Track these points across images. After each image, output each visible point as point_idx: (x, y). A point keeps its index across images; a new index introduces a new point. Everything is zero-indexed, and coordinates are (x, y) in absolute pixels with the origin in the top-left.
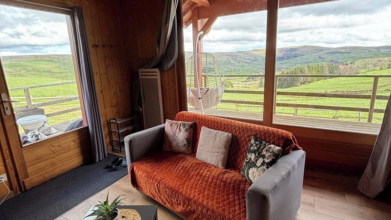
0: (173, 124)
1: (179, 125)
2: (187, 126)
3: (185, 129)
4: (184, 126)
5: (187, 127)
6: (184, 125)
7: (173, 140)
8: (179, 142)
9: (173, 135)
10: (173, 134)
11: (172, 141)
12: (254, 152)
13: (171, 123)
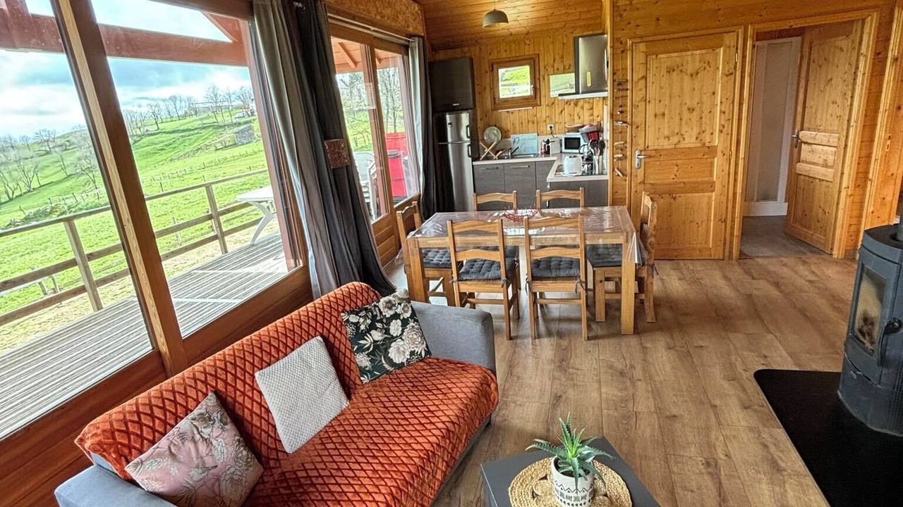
0: (173, 450)
1: (196, 432)
2: (215, 414)
3: (217, 424)
4: (210, 420)
5: (216, 416)
6: (206, 419)
7: (213, 485)
8: (232, 470)
9: (204, 472)
10: (200, 471)
11: (217, 491)
12: (372, 327)
13: (168, 452)
